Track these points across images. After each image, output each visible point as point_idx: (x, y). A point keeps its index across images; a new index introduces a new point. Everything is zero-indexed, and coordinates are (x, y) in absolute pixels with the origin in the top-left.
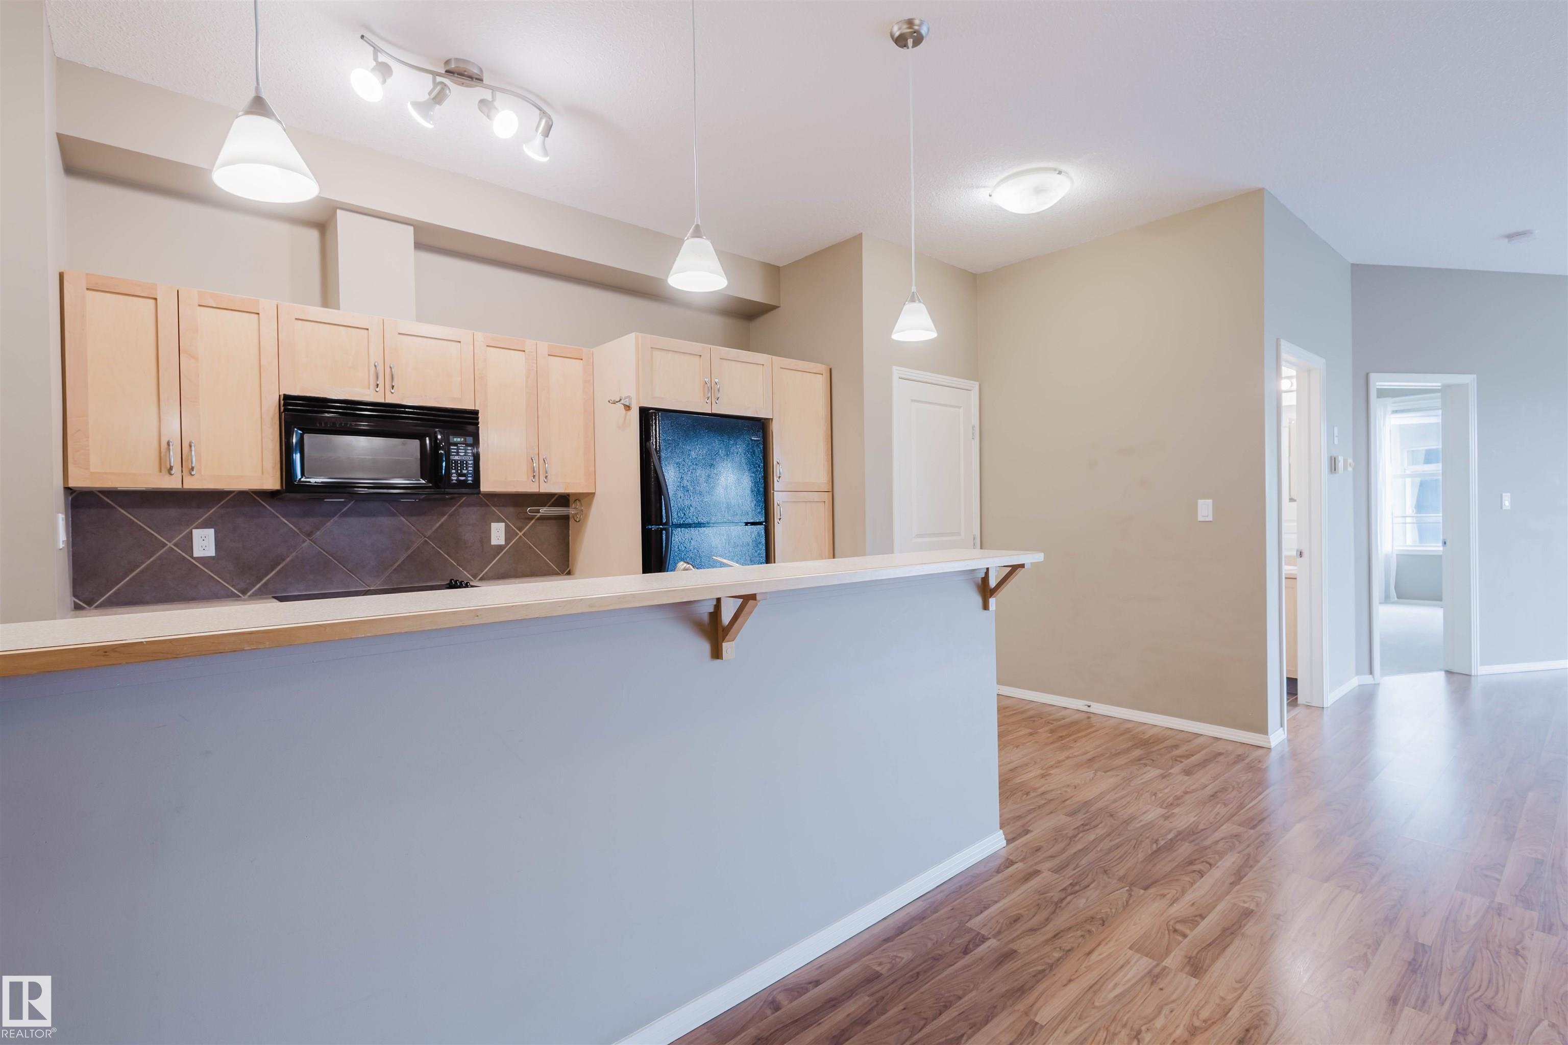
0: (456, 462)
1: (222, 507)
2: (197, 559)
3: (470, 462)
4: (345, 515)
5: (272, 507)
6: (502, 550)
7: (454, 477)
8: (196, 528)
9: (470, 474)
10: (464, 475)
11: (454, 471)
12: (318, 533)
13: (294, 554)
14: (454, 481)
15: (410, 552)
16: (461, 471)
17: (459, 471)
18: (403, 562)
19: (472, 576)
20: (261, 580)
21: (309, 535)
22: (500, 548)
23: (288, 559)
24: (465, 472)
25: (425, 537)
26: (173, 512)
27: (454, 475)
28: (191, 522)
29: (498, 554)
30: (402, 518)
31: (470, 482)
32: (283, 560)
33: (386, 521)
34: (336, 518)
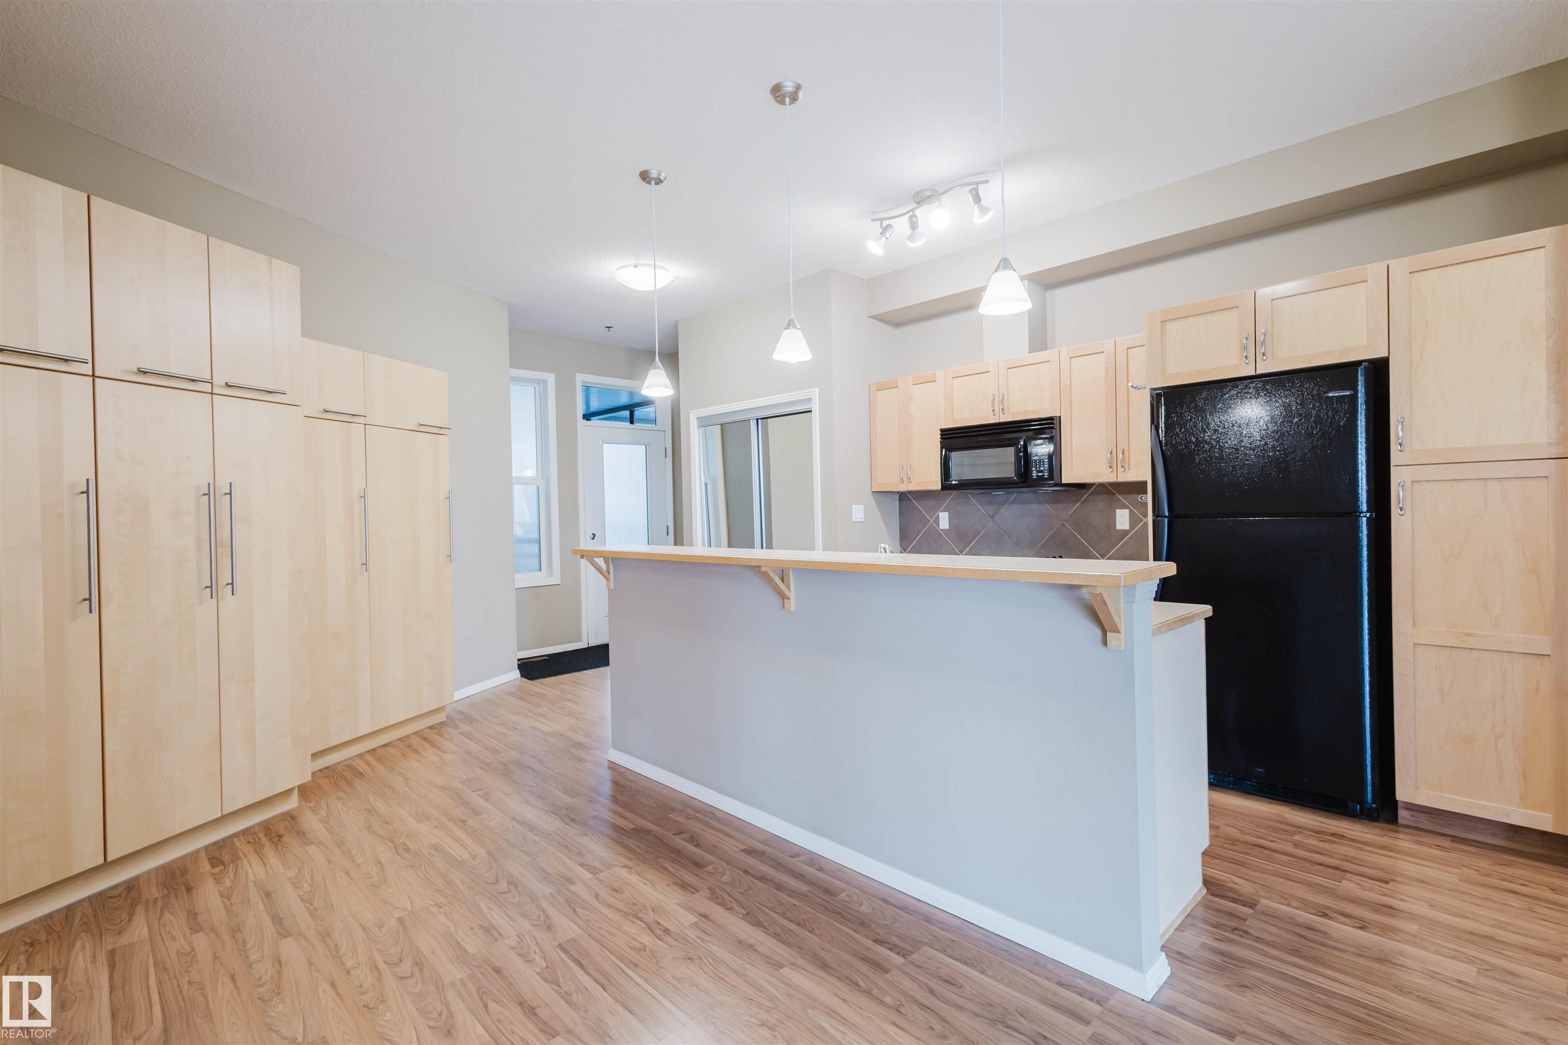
0: (1036, 461)
1: (952, 499)
2: (941, 530)
3: (1046, 460)
4: (1011, 503)
5: (974, 499)
6: (1127, 535)
7: (1034, 474)
8: (941, 512)
9: (1046, 470)
10: (1041, 471)
11: (1034, 469)
12: (997, 516)
13: (985, 529)
14: (1035, 477)
15: (1052, 532)
16: (1039, 469)
17: (1038, 469)
18: (1048, 540)
19: (1100, 556)
20: (969, 545)
21: (992, 517)
22: (1124, 533)
23: (982, 533)
24: (1042, 469)
25: (1063, 520)
26: (932, 502)
27: (1035, 472)
28: (937, 508)
29: (1124, 538)
30: (1047, 505)
31: (1046, 476)
32: (979, 533)
33: (1035, 507)
34: (1006, 506)
